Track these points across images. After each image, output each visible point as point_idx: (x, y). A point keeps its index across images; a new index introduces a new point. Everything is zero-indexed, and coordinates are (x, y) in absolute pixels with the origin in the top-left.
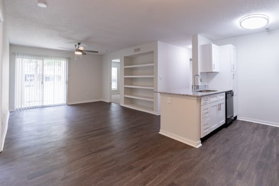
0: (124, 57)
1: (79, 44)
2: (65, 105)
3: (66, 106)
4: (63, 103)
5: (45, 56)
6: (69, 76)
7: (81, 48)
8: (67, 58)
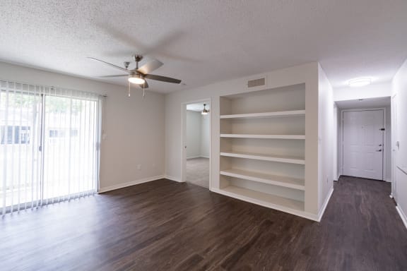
0: (221, 97)
1: (138, 59)
2: (94, 194)
3: (97, 195)
4: (90, 188)
5: (47, 89)
6: (103, 132)
7: (144, 68)
8: (100, 96)
